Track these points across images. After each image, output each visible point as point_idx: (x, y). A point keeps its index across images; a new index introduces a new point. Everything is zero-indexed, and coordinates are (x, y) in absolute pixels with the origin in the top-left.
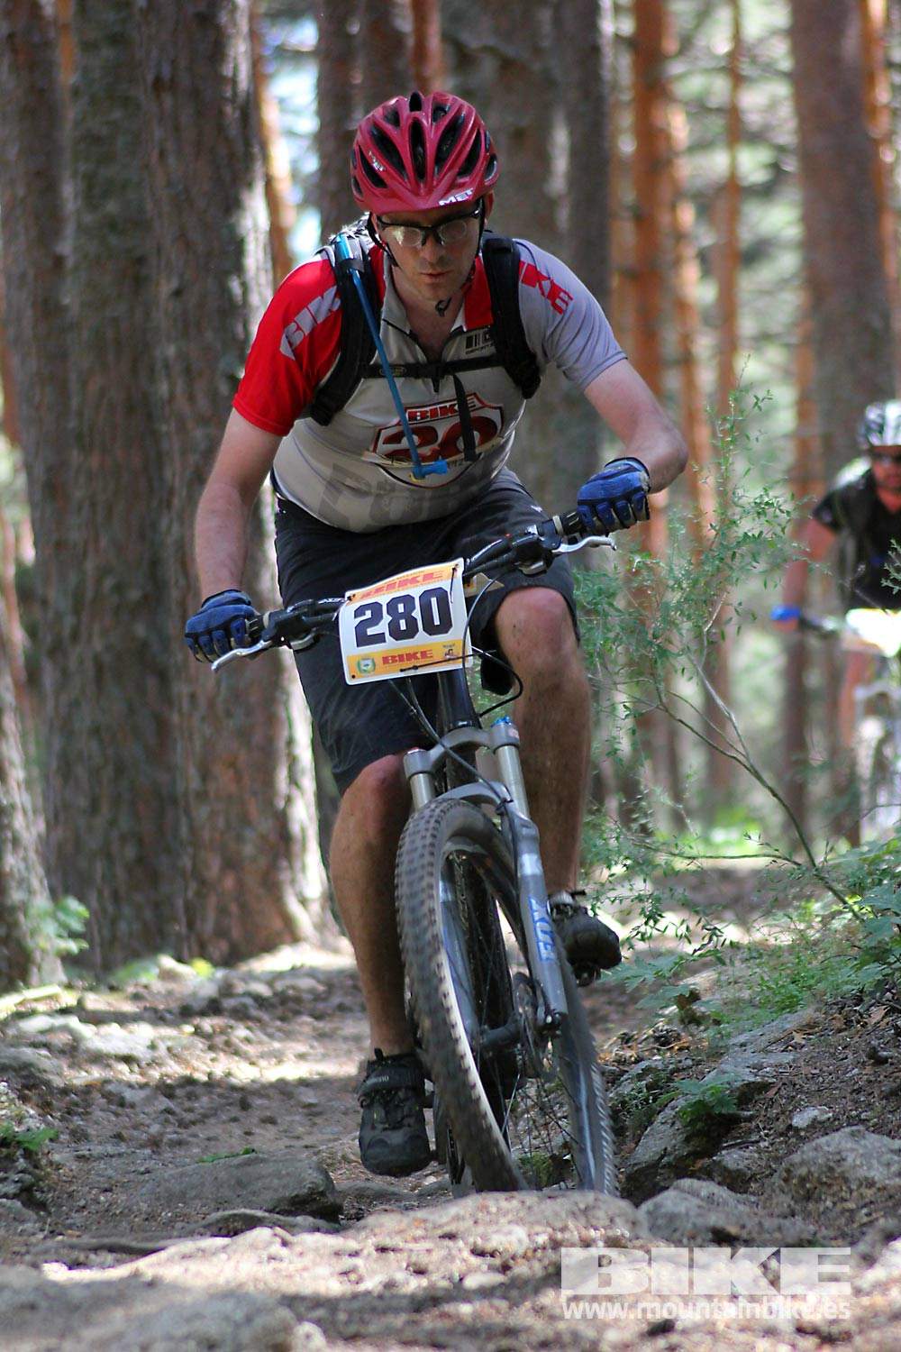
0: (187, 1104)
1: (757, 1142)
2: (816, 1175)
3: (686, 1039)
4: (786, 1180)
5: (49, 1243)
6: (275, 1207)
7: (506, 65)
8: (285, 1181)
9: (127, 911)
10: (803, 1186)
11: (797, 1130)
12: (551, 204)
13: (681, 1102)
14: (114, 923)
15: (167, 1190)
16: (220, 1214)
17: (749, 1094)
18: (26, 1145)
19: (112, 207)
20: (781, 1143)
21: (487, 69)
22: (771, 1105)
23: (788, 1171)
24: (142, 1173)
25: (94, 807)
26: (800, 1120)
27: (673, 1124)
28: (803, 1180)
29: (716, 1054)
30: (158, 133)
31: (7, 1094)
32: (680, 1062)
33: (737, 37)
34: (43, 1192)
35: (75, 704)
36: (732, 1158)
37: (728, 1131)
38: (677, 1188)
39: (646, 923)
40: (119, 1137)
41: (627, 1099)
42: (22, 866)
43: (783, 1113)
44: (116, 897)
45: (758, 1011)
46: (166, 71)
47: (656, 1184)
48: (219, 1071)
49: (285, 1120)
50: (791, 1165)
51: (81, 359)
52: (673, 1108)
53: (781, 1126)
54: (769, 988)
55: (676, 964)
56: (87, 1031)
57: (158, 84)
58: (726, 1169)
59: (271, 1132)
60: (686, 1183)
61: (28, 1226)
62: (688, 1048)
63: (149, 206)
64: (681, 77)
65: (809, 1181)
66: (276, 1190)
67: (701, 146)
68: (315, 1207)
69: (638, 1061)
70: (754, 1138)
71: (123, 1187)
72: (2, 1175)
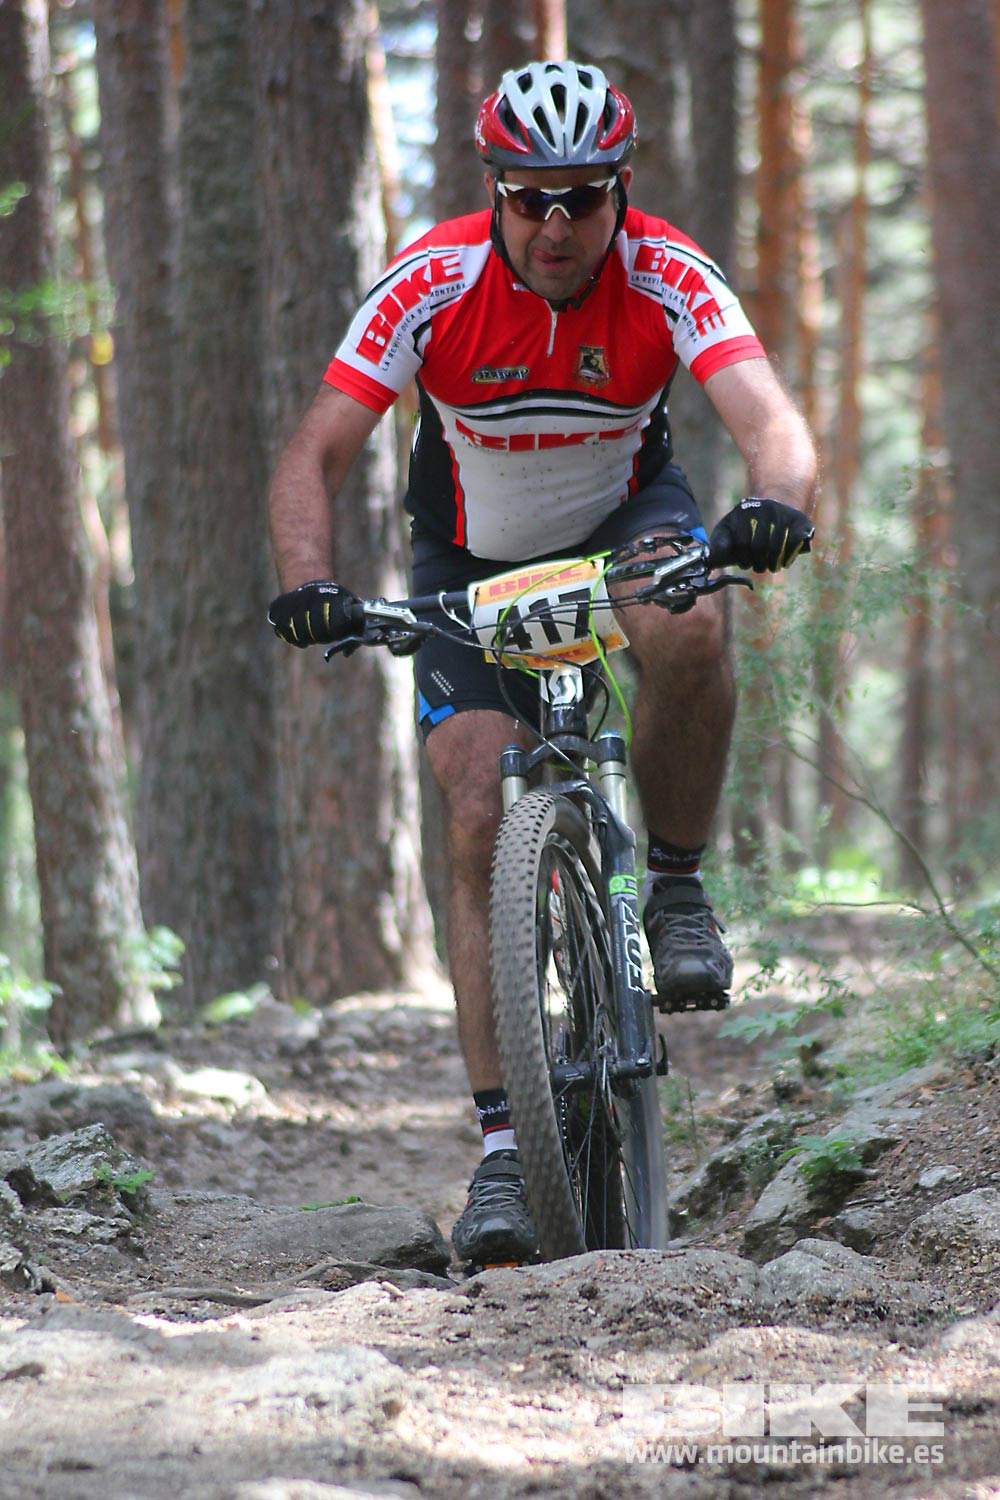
0: (286, 1147)
1: (882, 1201)
2: (945, 1237)
3: (807, 1091)
4: (914, 1242)
6: (382, 1258)
7: (632, 75)
8: (390, 1232)
9: (221, 944)
10: (932, 1248)
11: (925, 1189)
13: (803, 1159)
15: (269, 1238)
17: (874, 1151)
18: (124, 1188)
20: (907, 1203)
22: (898, 1160)
23: (916, 1232)
24: (243, 1220)
26: (928, 1179)
27: (795, 1180)
28: (932, 1242)
29: (840, 1107)
30: (272, 139)
31: (104, 1135)
32: (802, 1116)
33: (869, 49)
34: (140, 1237)
35: (171, 730)
36: (857, 1217)
37: (852, 1189)
38: (801, 1248)
40: (214, 1181)
41: (747, 1153)
43: (909, 1171)
45: (885, 1064)
46: (282, 76)
47: (777, 1243)
48: (318, 1113)
49: (387, 1166)
50: (919, 1226)
52: (795, 1165)
53: (908, 1185)
54: (896, 1041)
55: (799, 1014)
57: (273, 90)
58: (849, 1228)
59: (370, 1178)
60: (809, 1242)
61: (125, 1273)
62: (810, 1101)
63: (261, 216)
65: (938, 1243)
66: (382, 1241)
68: (422, 1259)
69: (757, 1114)
70: (879, 1197)
71: (223, 1234)
72: (96, 1218)
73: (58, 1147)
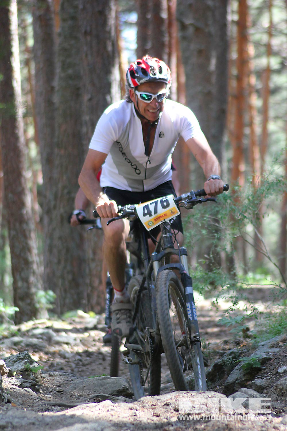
0: (85, 358)
1: (267, 377)
2: (285, 388)
3: (245, 342)
4: (275, 389)
5: (40, 403)
6: (113, 393)
7: (197, 29)
8: (115, 385)
9: (69, 295)
10: (281, 392)
11: (280, 373)
12: (210, 74)
13: (243, 363)
14: (64, 299)
15: (78, 387)
16: (95, 395)
17: (264, 361)
18: (33, 371)
19: (70, 71)
20: (274, 377)
21: (191, 31)
22: (272, 364)
23: (276, 387)
24: (70, 381)
25: (59, 262)
26: (281, 370)
27: (240, 370)
28: (281, 390)
29: (255, 348)
30: (85, 48)
31: (28, 355)
32: (243, 350)
33: (271, 22)
34: (38, 386)
35: (54, 229)
36: (258, 381)
37: (257, 373)
38: (240, 391)
39: (233, 305)
41: (226, 361)
42: (36, 280)
43: (275, 368)
44: (65, 291)
45: (268, 335)
46: (88, 29)
47: (234, 389)
50: (277, 385)
51: (59, 119)
52: (240, 365)
53: (274, 372)
54: (272, 327)
55: (242, 319)
56: (54, 334)
57: (86, 33)
58: (256, 385)
60: (244, 389)
61: (33, 397)
62: (245, 346)
63: (82, 72)
64: (253, 34)
65: (283, 390)
66: (113, 388)
67: (258, 56)
68: (125, 393)
69: (230, 349)
70: (266, 375)
71: (64, 385)
72: (25, 380)
73: (14, 358)
